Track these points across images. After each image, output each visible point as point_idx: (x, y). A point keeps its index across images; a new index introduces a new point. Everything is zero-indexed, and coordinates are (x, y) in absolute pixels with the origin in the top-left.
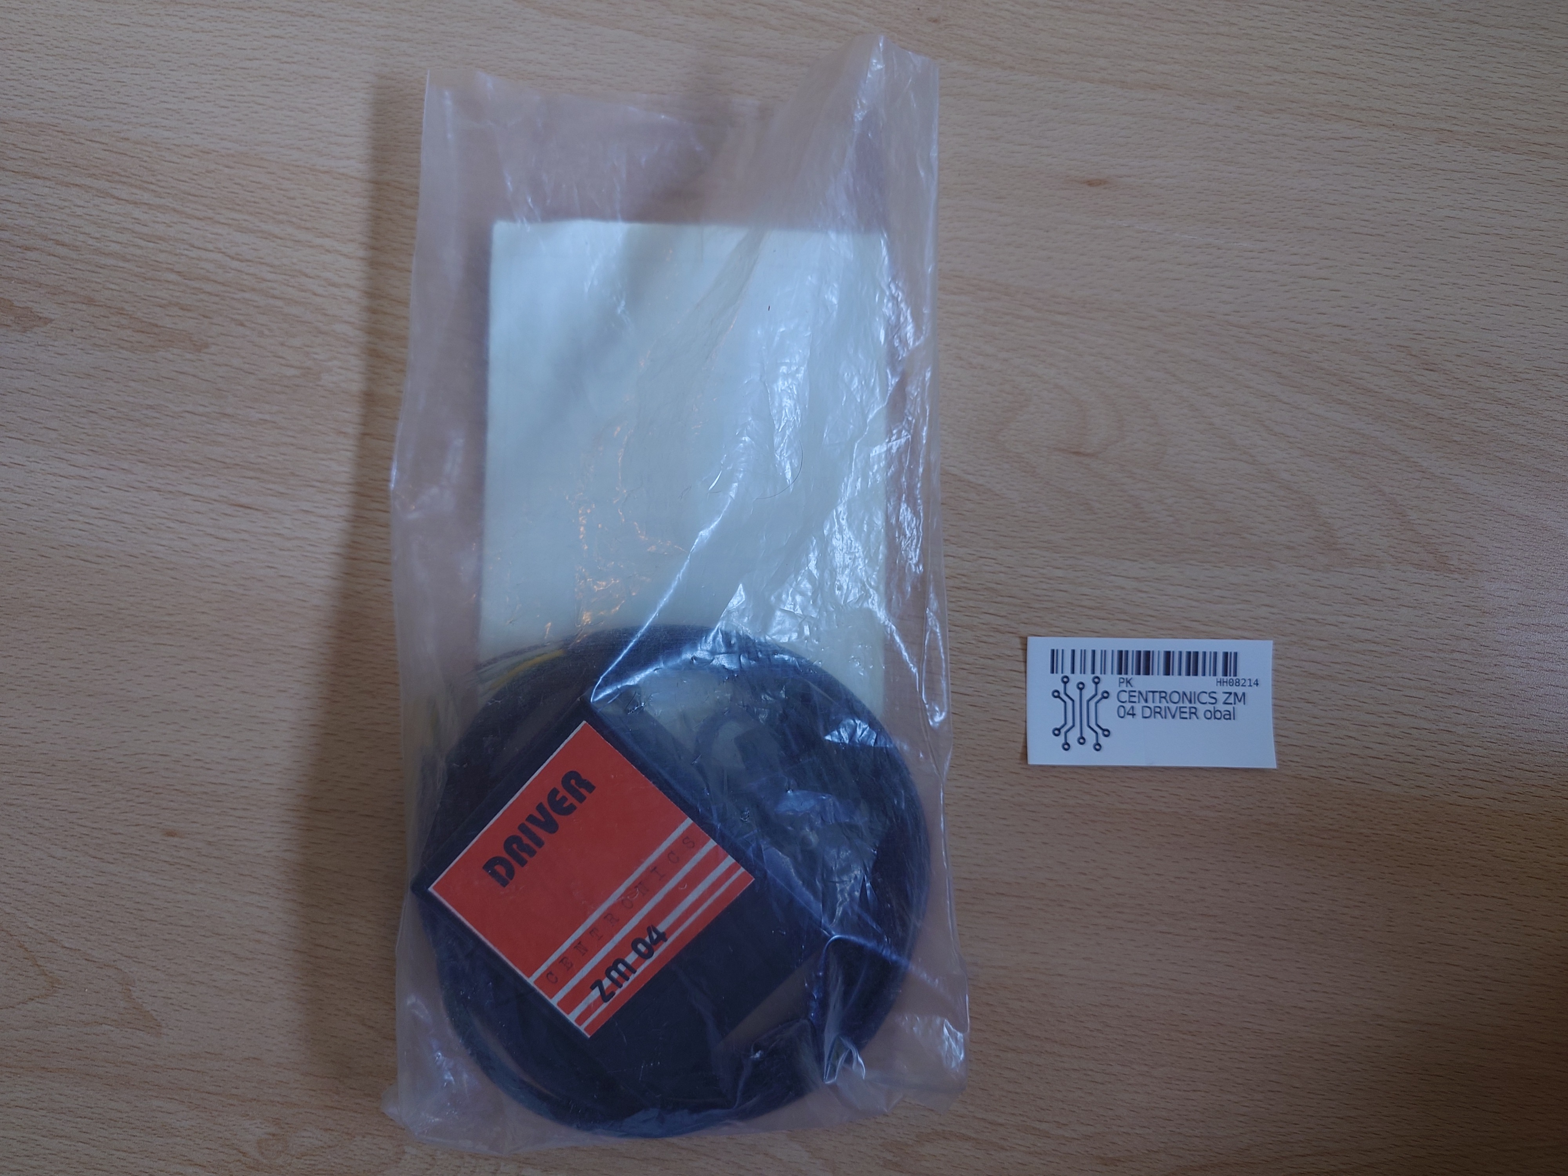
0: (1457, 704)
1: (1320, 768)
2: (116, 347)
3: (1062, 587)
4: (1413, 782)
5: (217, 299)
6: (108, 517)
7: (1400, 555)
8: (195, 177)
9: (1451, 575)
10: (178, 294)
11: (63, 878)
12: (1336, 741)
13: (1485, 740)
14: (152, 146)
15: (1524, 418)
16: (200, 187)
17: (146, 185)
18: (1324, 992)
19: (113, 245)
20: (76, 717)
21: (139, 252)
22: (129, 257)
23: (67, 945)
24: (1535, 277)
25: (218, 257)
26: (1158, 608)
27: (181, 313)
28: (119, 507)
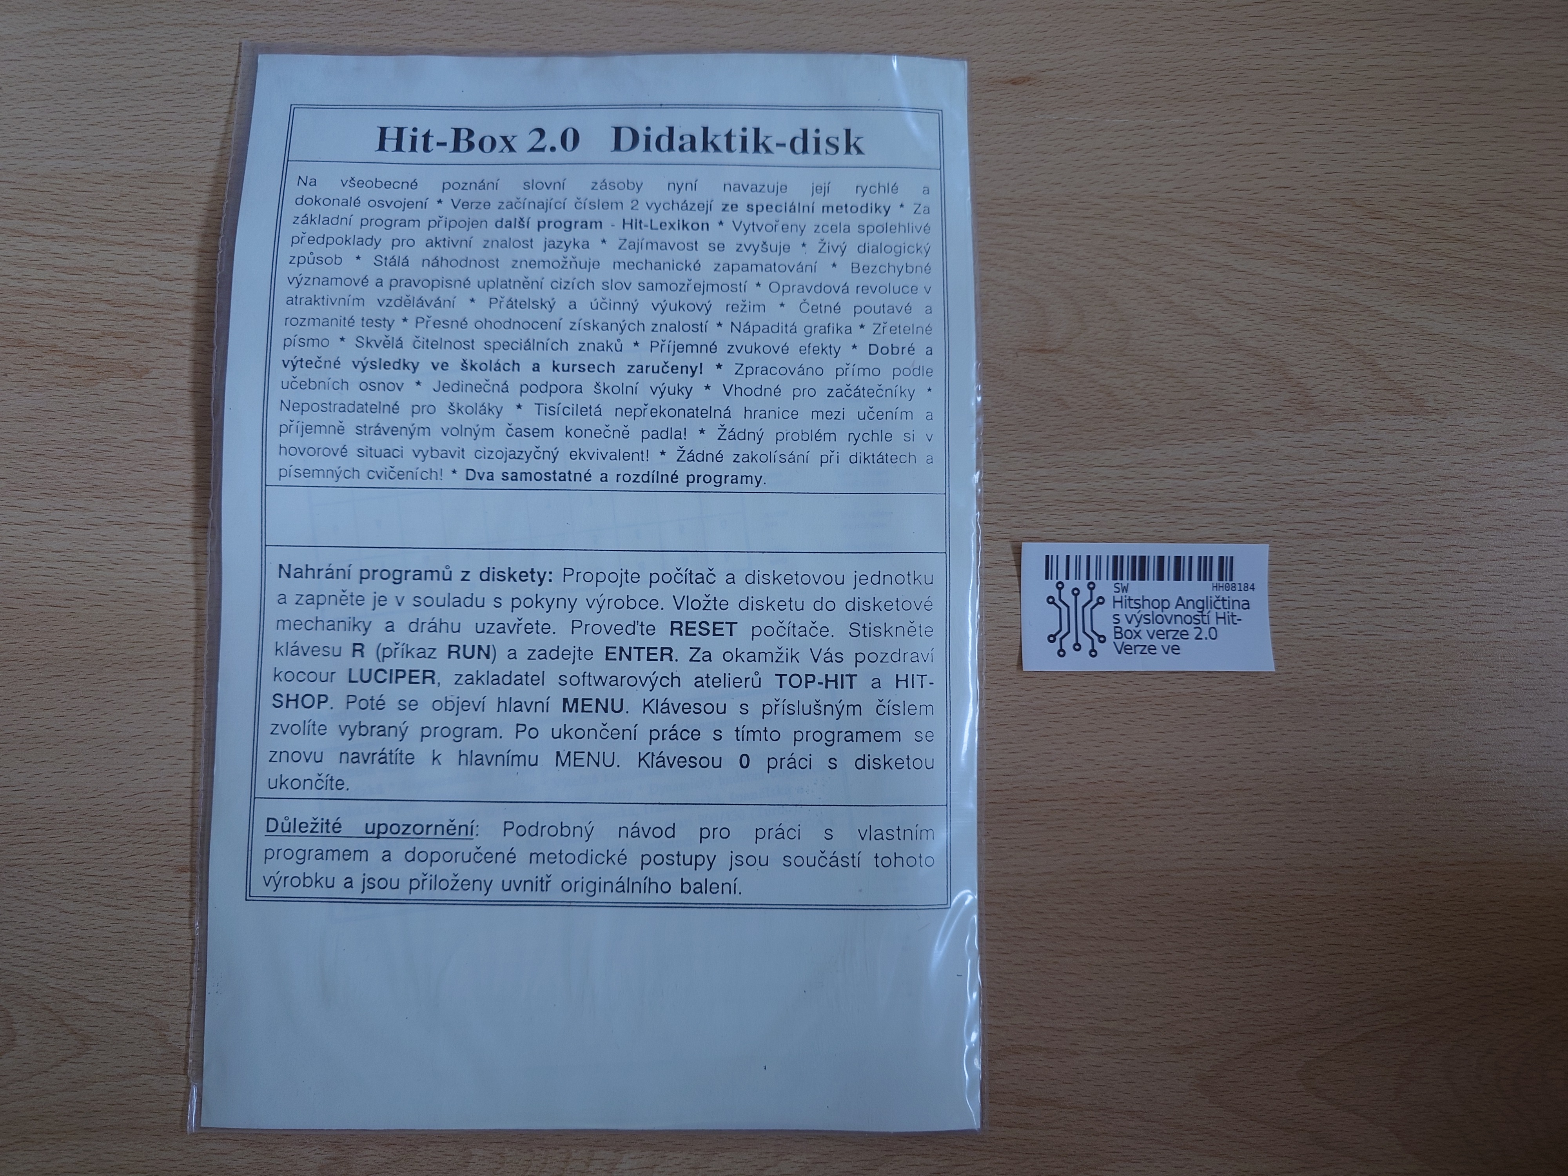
0: (1455, 543)
1: (1332, 626)
2: (54, 385)
3: (1048, 486)
4: (1423, 626)
5: (151, 322)
6: (70, 559)
7: (1376, 404)
8: (110, 203)
9: (1430, 417)
10: (110, 323)
11: (79, 932)
12: (1343, 597)
13: (1488, 574)
14: (61, 178)
15: (1476, 253)
16: (117, 212)
17: (60, 218)
18: (1368, 848)
19: (36, 283)
20: (68, 766)
21: (63, 286)
22: (55, 293)
23: (93, 1000)
24: (1465, 112)
25: (147, 279)
26: (1147, 492)
27: (116, 342)
28: (81, 547)
